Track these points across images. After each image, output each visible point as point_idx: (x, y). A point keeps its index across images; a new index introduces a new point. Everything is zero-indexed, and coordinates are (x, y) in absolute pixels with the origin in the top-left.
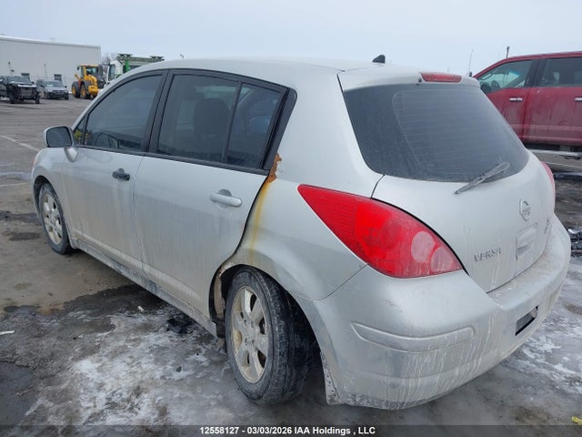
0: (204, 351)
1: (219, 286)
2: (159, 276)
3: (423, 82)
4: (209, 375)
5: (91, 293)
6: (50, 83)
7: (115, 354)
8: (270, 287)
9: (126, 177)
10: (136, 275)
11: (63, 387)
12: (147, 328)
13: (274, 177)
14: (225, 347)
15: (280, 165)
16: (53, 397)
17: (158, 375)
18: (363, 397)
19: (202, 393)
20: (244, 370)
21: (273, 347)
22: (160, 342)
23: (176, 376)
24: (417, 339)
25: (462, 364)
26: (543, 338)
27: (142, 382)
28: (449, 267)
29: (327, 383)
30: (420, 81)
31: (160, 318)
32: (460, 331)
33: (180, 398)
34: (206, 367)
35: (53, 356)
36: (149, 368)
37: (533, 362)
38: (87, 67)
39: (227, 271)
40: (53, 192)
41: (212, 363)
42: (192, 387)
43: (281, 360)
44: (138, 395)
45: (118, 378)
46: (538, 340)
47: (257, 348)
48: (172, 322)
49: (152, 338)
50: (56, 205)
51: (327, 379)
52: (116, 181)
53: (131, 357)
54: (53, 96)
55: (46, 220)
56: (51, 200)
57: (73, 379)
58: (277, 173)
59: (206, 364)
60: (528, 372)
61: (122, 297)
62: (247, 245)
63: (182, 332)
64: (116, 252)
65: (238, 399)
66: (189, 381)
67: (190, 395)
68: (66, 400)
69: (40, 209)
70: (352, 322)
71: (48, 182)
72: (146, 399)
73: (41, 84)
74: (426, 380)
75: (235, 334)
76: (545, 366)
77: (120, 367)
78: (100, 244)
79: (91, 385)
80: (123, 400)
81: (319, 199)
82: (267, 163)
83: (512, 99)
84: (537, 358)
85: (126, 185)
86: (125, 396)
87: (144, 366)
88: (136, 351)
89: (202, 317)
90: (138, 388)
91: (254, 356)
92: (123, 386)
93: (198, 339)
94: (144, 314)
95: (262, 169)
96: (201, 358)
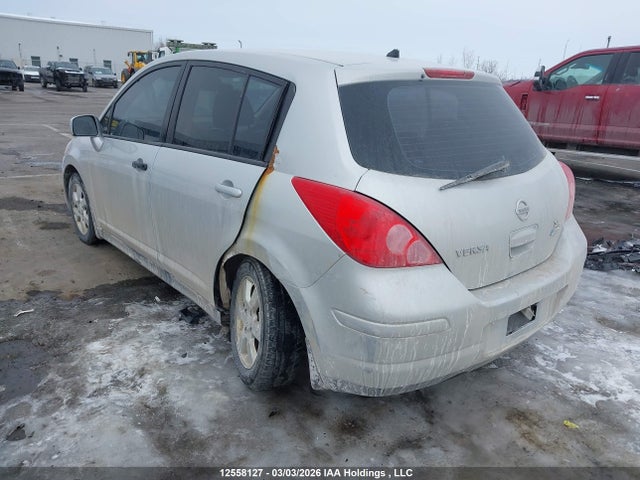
0: (212, 340)
1: (223, 275)
2: (173, 265)
3: (426, 78)
4: (212, 362)
5: (112, 283)
6: (99, 70)
7: (126, 339)
8: (265, 276)
9: (144, 167)
10: (153, 265)
11: (73, 364)
12: (160, 317)
13: (272, 169)
14: (229, 336)
15: (277, 158)
16: (63, 373)
17: (163, 359)
18: (344, 383)
19: (202, 377)
20: (243, 358)
21: (264, 332)
22: (170, 330)
23: (181, 361)
24: (387, 325)
25: (437, 356)
26: (560, 348)
27: (147, 364)
28: (427, 260)
29: (311, 368)
30: (422, 77)
31: (174, 308)
32: (434, 321)
33: (180, 381)
34: (211, 355)
35: (68, 337)
36: (156, 353)
37: (542, 369)
38: (138, 54)
39: (229, 260)
40: (81, 181)
41: (217, 351)
42: (194, 372)
43: (270, 345)
44: (142, 376)
45: (125, 360)
46: (555, 349)
47: (253, 336)
48: (185, 312)
49: (163, 326)
50: (84, 195)
51: (311, 364)
52: (136, 170)
53: (140, 342)
54: (102, 84)
55: (75, 210)
56: (79, 188)
57: (83, 358)
58: (274, 165)
59: (211, 352)
60: (533, 378)
61: (141, 287)
62: (245, 235)
63: (194, 322)
64: (135, 242)
65: (236, 384)
66: (192, 366)
67: (191, 378)
68: (74, 375)
69: (70, 198)
70: (333, 308)
71: (76, 172)
72: (148, 379)
73: (89, 70)
74: (399, 368)
75: (238, 322)
76: (552, 374)
77: (128, 350)
78: (121, 233)
79: (100, 364)
80: (127, 379)
81: (310, 191)
82: (268, 155)
83: (588, 97)
84: (547, 365)
85: (143, 175)
86: (130, 375)
87: (151, 351)
88: (145, 336)
89: (208, 305)
90: (143, 369)
91: (252, 342)
92: (129, 366)
93: (208, 329)
94: (160, 304)
95: (263, 160)
96: (207, 346)
